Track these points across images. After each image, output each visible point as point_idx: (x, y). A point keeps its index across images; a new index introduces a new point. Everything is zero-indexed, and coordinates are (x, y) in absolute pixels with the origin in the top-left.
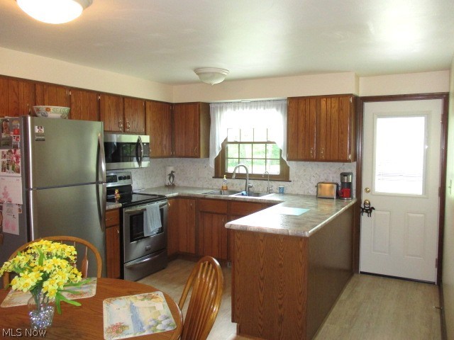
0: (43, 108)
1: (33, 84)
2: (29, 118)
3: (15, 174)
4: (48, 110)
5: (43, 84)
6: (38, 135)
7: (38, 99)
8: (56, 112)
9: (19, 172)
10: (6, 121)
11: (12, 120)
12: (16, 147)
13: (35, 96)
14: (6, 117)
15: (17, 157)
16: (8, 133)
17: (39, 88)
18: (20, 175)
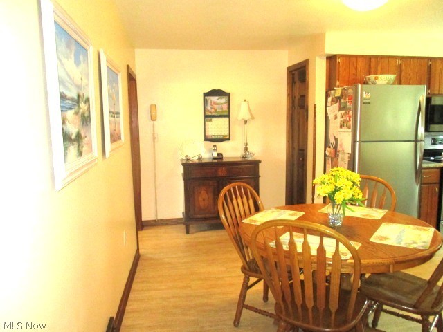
0: (372, 77)
1: (369, 59)
2: (359, 86)
3: (348, 130)
4: (376, 78)
5: (376, 57)
6: (365, 99)
7: (372, 70)
8: (384, 79)
9: (350, 128)
10: (344, 89)
11: (348, 89)
12: (349, 110)
13: (370, 68)
14: (345, 87)
15: (350, 117)
16: (345, 99)
17: (373, 62)
18: (350, 130)
